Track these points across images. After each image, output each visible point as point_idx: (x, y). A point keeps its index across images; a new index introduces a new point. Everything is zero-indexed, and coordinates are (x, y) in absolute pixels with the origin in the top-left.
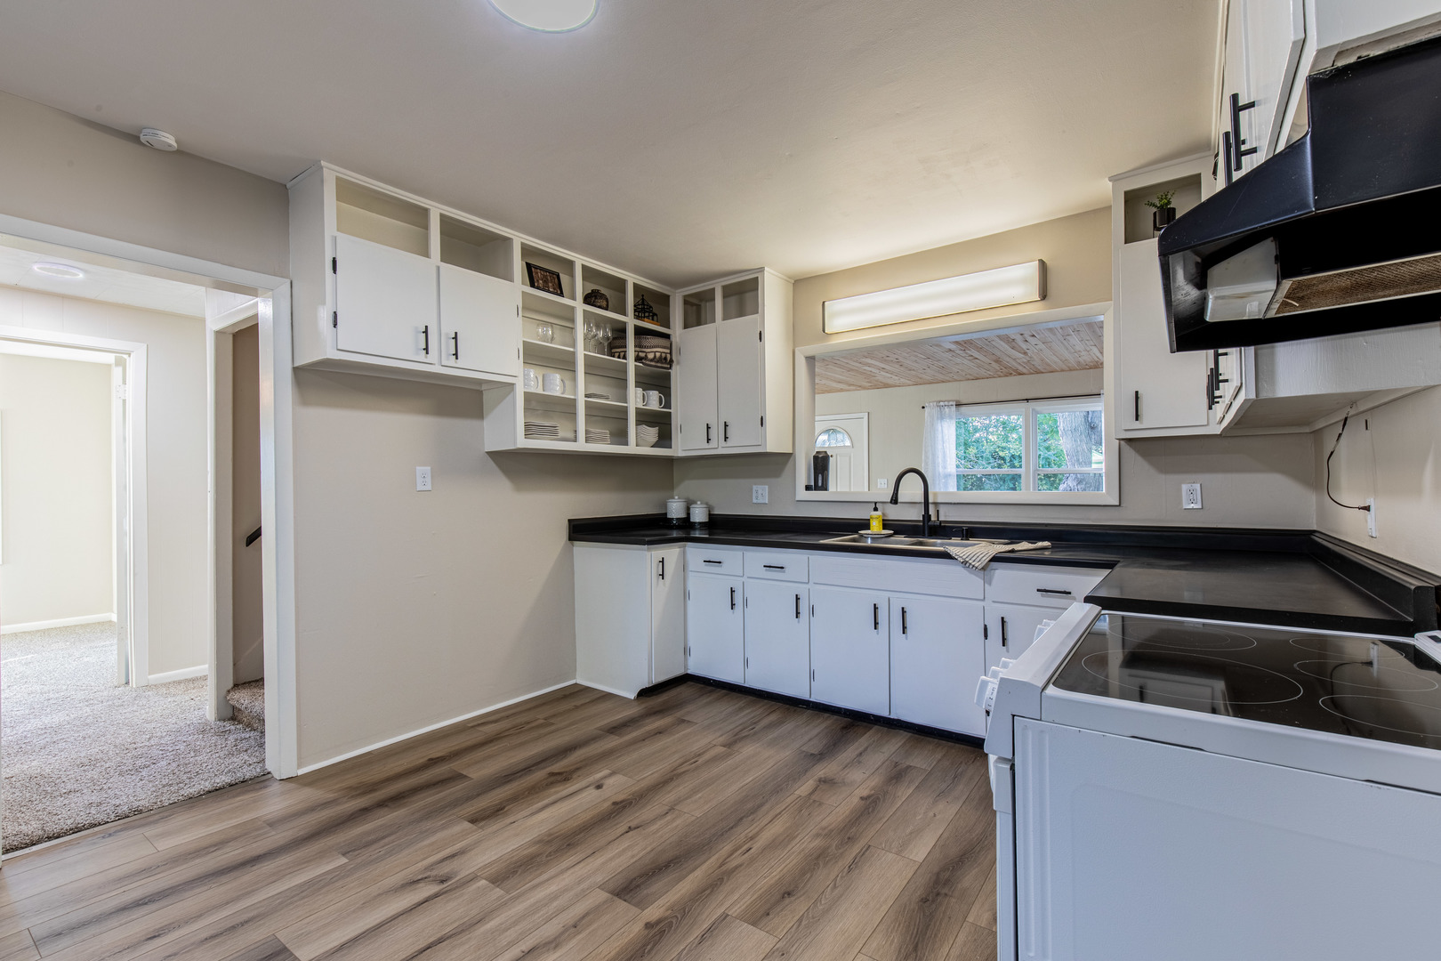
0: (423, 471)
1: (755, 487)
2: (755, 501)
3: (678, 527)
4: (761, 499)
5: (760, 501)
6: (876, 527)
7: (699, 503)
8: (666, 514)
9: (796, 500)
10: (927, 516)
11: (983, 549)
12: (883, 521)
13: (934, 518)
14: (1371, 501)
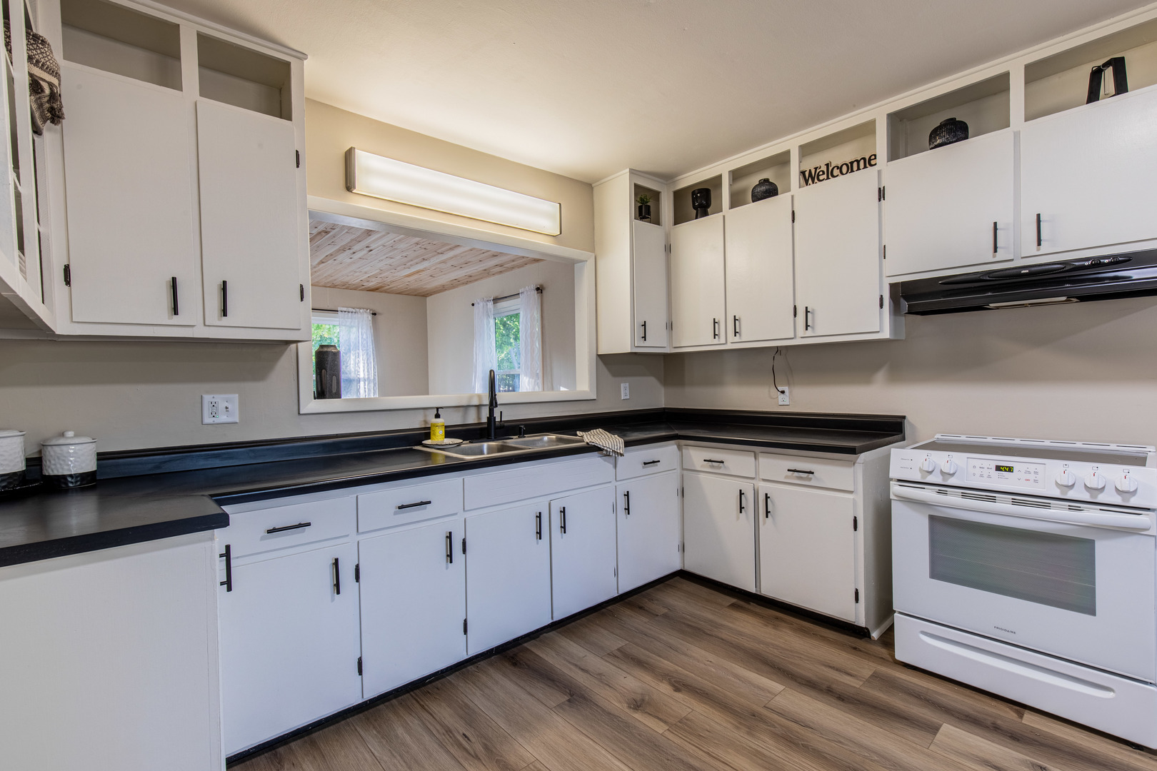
1: (208, 398)
2: (208, 420)
4: (221, 416)
7: (71, 434)
10: (492, 418)
12: (446, 427)
13: (498, 419)
14: (786, 389)
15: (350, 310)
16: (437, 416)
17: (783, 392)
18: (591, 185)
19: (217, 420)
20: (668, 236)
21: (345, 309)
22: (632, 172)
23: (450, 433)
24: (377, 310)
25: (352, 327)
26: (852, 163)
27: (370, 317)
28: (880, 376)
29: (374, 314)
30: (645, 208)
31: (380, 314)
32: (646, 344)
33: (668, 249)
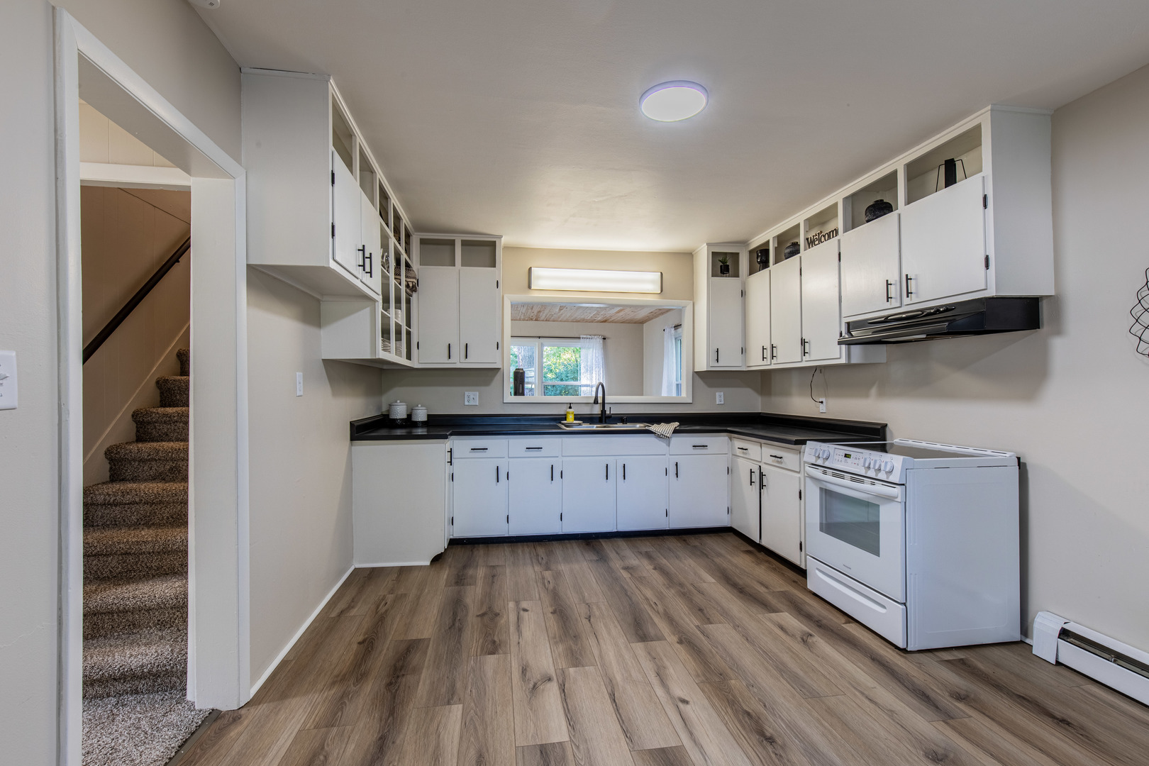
0: (299, 375)
1: (466, 393)
2: (466, 403)
3: (401, 427)
4: (471, 402)
5: (471, 403)
6: (570, 419)
7: (420, 406)
8: (388, 415)
9: (505, 401)
10: (603, 411)
11: (666, 429)
12: (575, 415)
13: (608, 412)
14: (823, 400)
15: (588, 336)
16: (570, 408)
17: (822, 402)
18: (691, 253)
19: (470, 404)
20: (744, 284)
21: (585, 336)
22: (708, 245)
23: (577, 417)
24: (607, 335)
25: (589, 348)
26: (830, 232)
27: (601, 341)
28: (874, 391)
29: (604, 339)
30: (724, 265)
31: (608, 338)
32: (720, 364)
33: (743, 294)
